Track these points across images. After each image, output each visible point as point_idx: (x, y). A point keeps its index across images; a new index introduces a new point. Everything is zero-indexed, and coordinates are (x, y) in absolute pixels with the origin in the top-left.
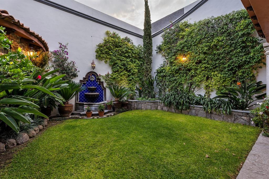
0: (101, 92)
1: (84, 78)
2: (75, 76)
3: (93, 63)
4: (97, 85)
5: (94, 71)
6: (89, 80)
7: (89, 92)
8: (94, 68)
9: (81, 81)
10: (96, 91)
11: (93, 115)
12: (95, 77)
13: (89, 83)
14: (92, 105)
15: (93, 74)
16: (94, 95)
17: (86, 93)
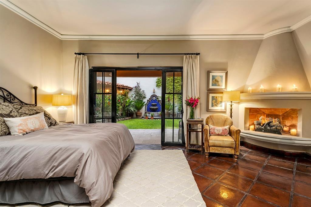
0: (159, 106)
1: (150, 99)
2: (145, 98)
3: (154, 90)
4: (157, 102)
5: (155, 94)
6: (152, 99)
7: (152, 106)
8: (154, 92)
9: (148, 100)
10: (157, 106)
11: (149, 118)
12: (156, 98)
13: (152, 101)
14: (150, 113)
15: (153, 97)
16: (155, 108)
17: (150, 107)
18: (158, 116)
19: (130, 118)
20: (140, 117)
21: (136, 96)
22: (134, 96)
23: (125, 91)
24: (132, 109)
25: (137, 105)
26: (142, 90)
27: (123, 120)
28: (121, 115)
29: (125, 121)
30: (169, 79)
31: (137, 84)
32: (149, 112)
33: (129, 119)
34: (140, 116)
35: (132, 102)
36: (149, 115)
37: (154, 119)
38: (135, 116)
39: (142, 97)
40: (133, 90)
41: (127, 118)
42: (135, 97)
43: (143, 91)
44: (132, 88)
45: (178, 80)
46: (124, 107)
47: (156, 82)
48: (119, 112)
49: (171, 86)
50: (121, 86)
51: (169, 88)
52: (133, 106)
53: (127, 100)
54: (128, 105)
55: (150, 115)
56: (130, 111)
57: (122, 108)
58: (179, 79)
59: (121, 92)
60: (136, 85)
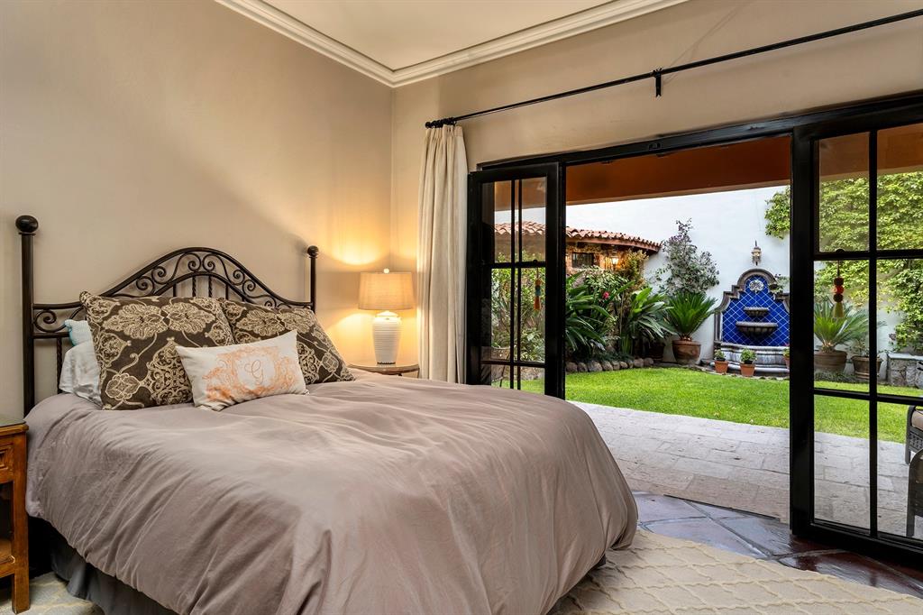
0: (783, 321)
1: (735, 288)
2: (713, 282)
3: (755, 249)
4: (770, 303)
5: (760, 266)
6: (748, 290)
7: (748, 320)
8: (757, 259)
9: (726, 293)
10: (770, 318)
12: (765, 283)
13: (748, 298)
14: (738, 348)
15: (753, 278)
16: (762, 328)
17: (739, 323)
18: (776, 364)
19: (651, 361)
20: (691, 361)
21: (676, 275)
22: (666, 276)
23: (631, 256)
24: (657, 328)
25: (680, 315)
26: (698, 253)
27: (621, 368)
28: (613, 350)
29: (628, 372)
30: (833, 194)
31: (680, 228)
32: (731, 341)
33: (646, 366)
34: (695, 357)
35: (656, 298)
36: (735, 357)
37: (757, 373)
38: (669, 353)
39: (701, 281)
40: (663, 254)
41: (636, 362)
42: (669, 282)
43: (707, 255)
44: (659, 247)
45: (892, 197)
46: (625, 319)
47: (768, 217)
48: (604, 339)
49: (846, 228)
50: (615, 238)
51: (836, 237)
52: (661, 316)
53: (638, 293)
54: (643, 312)
55: (738, 356)
56: (648, 336)
57: (618, 321)
58: (895, 192)
59: (615, 261)
60: (675, 232)
